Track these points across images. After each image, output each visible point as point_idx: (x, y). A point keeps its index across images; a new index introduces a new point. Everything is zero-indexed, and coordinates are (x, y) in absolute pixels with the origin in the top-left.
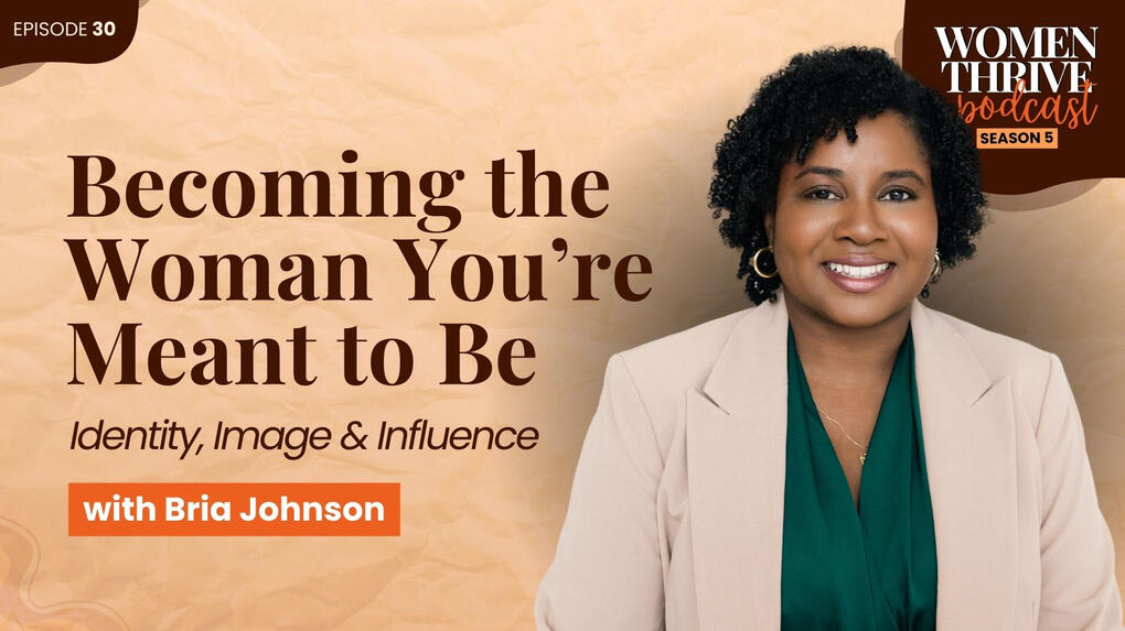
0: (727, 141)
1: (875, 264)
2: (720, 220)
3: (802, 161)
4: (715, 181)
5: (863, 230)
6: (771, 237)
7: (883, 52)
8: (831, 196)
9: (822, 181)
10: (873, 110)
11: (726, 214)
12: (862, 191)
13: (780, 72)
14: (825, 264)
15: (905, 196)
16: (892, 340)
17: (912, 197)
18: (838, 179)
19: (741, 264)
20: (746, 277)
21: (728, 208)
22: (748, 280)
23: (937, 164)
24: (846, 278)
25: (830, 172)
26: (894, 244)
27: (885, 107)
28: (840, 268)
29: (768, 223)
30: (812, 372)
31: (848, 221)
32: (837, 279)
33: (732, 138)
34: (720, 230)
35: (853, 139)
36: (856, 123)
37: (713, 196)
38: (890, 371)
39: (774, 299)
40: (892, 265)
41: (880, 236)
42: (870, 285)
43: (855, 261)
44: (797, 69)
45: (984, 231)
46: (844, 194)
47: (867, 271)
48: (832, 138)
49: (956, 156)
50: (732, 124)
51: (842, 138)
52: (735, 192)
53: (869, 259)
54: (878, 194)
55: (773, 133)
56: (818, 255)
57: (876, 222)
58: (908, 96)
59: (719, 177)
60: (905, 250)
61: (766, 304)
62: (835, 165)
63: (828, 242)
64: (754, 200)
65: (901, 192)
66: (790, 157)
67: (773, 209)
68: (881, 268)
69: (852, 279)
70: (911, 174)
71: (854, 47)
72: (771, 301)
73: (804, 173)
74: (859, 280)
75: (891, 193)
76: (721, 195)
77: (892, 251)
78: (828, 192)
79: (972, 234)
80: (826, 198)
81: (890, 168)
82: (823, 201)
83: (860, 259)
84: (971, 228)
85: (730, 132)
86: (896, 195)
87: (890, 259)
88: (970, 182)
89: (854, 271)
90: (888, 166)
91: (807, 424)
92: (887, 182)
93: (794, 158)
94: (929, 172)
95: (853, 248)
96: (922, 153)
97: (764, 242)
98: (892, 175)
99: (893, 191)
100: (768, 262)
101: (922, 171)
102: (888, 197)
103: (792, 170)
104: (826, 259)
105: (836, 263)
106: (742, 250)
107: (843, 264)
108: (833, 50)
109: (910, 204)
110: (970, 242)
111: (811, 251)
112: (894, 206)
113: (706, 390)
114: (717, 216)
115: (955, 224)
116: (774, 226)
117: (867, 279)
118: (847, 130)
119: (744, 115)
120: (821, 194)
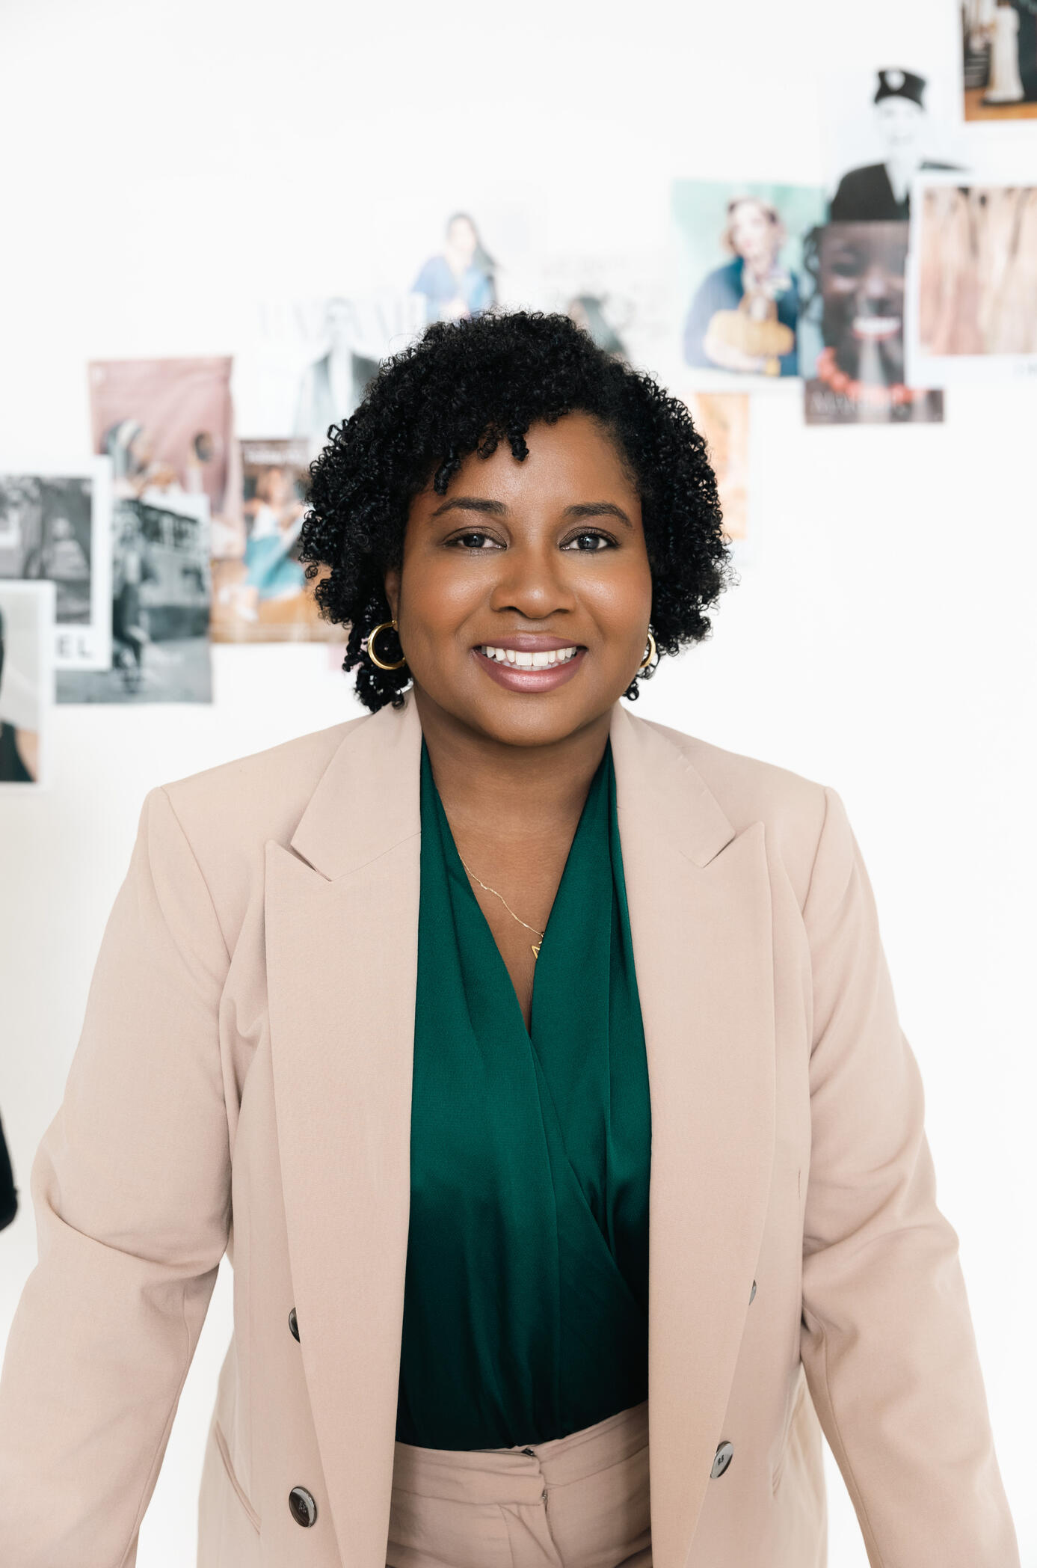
0: (327, 459)
1: (555, 649)
2: (317, 581)
3: (443, 489)
4: (308, 520)
5: (537, 595)
6: (394, 606)
7: (568, 320)
8: (488, 543)
9: (473, 519)
10: (552, 411)
11: (325, 572)
12: (535, 536)
13: (409, 351)
14: (478, 648)
15: (602, 543)
16: (580, 766)
17: (613, 544)
18: (499, 517)
19: (348, 649)
20: (356, 668)
21: (328, 562)
22: (359, 672)
23: (650, 493)
24: (511, 670)
25: (486, 507)
26: (584, 617)
27: (570, 406)
28: (501, 655)
29: (390, 584)
30: (458, 816)
31: (514, 582)
32: (496, 671)
33: (335, 454)
34: (317, 596)
35: (521, 454)
36: (524, 430)
37: (307, 543)
38: (578, 814)
39: (399, 703)
40: (581, 649)
41: (564, 603)
42: (547, 680)
43: (523, 643)
44: (435, 347)
45: (723, 597)
46: (508, 540)
47: (543, 660)
48: (488, 454)
49: (681, 481)
50: (335, 432)
51: (504, 454)
52: (339, 537)
53: (545, 640)
54: (560, 540)
55: (397, 446)
56: (468, 635)
57: (558, 585)
58: (605, 388)
59: (314, 514)
60: (602, 628)
61: (387, 710)
62: (493, 494)
63: (484, 614)
64: (368, 549)
65: (595, 537)
66: (425, 484)
67: (398, 563)
68: (564, 654)
69: (520, 672)
70: (611, 509)
71: (523, 313)
72: (394, 706)
73: (446, 508)
74: (530, 673)
75: (580, 539)
76: (318, 542)
77: (581, 629)
78: (482, 538)
79: (705, 602)
80: (480, 546)
81: (579, 501)
82: (475, 551)
83: (533, 640)
84: (704, 593)
85: (332, 444)
86: (588, 541)
87: (580, 641)
88: (701, 521)
89: (523, 660)
90: (576, 497)
91: (450, 896)
92: (574, 521)
93: (431, 485)
94: (639, 505)
95: (521, 624)
96: (628, 477)
97: (384, 614)
98: (581, 511)
99: (583, 536)
100: (390, 645)
101: (628, 505)
102: (575, 545)
103: (428, 503)
104: (482, 640)
105: (496, 645)
106: (350, 626)
107: (506, 648)
108: (489, 317)
109: (609, 556)
110: (702, 614)
111: (457, 628)
112: (585, 558)
113: (295, 843)
114: (311, 574)
115: (679, 586)
116: (399, 590)
117: (543, 672)
118: (511, 442)
119: (353, 419)
120: (471, 540)
